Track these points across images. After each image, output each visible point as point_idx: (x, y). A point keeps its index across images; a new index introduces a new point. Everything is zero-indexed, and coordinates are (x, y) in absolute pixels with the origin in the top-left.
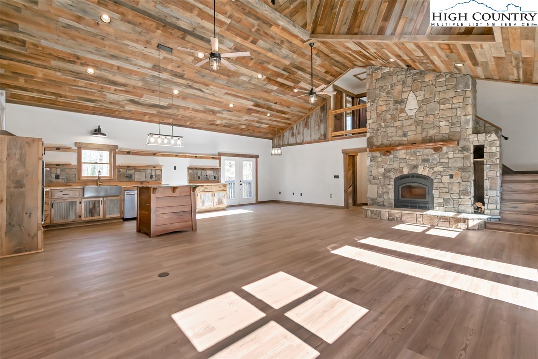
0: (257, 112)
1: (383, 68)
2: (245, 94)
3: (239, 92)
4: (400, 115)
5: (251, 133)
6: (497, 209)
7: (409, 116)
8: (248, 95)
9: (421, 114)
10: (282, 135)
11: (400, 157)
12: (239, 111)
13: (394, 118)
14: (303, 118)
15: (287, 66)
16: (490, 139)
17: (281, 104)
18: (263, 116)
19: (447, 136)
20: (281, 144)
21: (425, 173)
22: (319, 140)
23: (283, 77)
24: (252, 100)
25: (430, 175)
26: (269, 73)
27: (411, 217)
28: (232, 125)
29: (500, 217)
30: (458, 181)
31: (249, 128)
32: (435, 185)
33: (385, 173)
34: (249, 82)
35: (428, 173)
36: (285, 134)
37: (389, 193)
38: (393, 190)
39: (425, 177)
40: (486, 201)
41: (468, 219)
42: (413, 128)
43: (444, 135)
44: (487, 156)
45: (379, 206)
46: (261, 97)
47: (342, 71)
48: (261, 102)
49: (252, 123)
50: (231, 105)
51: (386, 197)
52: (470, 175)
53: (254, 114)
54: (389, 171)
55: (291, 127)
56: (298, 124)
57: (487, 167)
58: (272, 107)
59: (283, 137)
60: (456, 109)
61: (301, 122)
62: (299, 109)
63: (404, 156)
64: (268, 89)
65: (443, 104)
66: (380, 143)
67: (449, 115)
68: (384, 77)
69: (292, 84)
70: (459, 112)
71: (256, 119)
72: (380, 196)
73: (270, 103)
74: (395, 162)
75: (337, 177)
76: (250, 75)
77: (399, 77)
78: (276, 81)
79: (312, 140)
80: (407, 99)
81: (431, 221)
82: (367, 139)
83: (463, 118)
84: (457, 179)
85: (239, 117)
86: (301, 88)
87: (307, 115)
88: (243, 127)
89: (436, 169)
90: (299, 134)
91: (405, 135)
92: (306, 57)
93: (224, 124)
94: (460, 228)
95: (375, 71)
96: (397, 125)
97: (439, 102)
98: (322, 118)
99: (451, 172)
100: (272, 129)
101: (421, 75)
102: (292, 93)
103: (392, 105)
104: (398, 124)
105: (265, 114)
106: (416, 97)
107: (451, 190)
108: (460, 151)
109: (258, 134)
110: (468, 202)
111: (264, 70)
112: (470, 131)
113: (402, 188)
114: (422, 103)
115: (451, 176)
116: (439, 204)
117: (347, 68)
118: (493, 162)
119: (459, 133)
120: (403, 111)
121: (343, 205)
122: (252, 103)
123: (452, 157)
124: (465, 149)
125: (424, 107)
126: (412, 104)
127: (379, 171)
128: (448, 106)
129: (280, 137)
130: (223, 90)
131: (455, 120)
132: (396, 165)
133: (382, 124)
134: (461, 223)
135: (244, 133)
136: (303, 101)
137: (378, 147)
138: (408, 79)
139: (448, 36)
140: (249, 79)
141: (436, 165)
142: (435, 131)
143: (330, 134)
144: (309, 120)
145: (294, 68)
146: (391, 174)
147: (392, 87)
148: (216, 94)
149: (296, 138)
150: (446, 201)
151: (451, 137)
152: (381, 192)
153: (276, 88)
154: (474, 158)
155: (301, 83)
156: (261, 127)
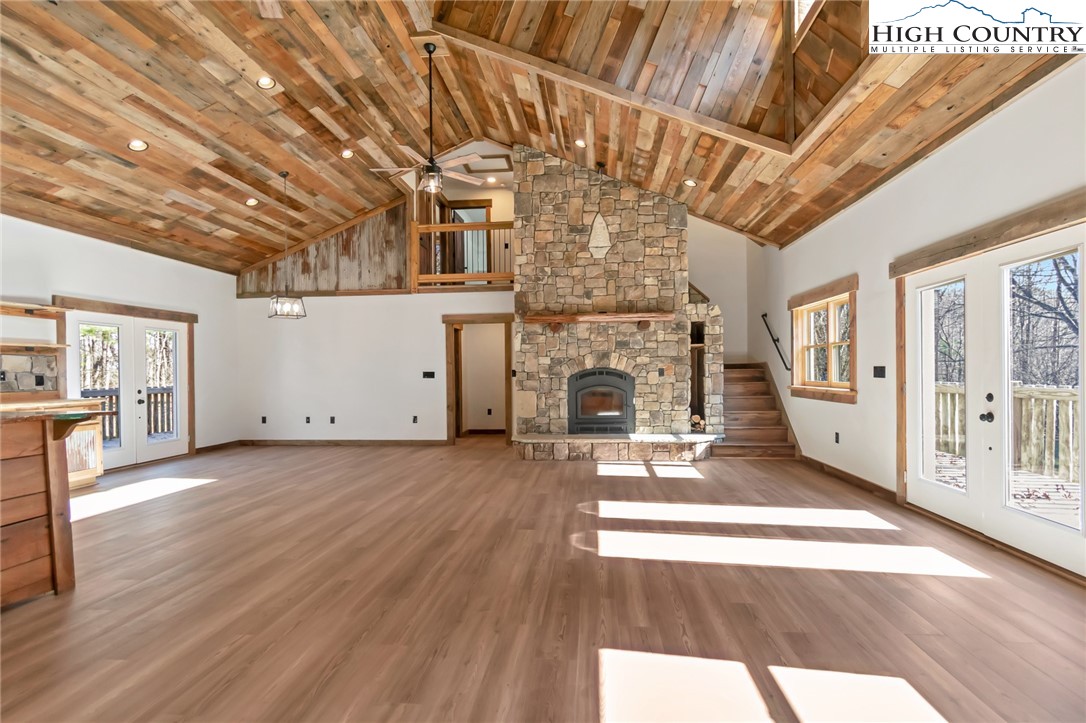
0: (221, 186)
1: (547, 155)
2: (200, 124)
3: (181, 110)
4: (579, 255)
5: (176, 248)
6: (720, 424)
7: (595, 260)
8: (209, 127)
9: (615, 258)
10: (270, 266)
11: (580, 336)
12: (158, 169)
13: (569, 260)
14: (338, 230)
15: (350, 79)
16: (713, 313)
17: (296, 182)
18: (233, 204)
19: (654, 302)
20: (268, 290)
21: (621, 367)
22: (384, 290)
23: (331, 106)
24: (214, 148)
25: (629, 371)
26: (297, 82)
27: (609, 450)
28: (119, 211)
29: (724, 436)
30: (671, 381)
31: (177, 231)
32: (638, 388)
33: (550, 367)
34: (227, 88)
35: (626, 367)
36: (279, 264)
37: (559, 406)
38: (566, 400)
39: (621, 375)
40: (707, 412)
41: (695, 444)
42: (602, 282)
43: (651, 301)
44: (709, 339)
45: (539, 433)
46: (247, 145)
47: (456, 140)
48: (242, 159)
49: (189, 218)
50: (137, 145)
51: (553, 414)
52: (686, 370)
53: (205, 191)
54: (560, 362)
55: (300, 247)
56: (323, 244)
57: (708, 357)
58: (269, 182)
59: (274, 272)
60: (669, 257)
61: (333, 241)
62: (334, 205)
63: (586, 335)
64: (277, 128)
65: (650, 246)
66: (542, 306)
67: (658, 267)
68: (549, 174)
69: (343, 135)
70: (672, 265)
71: (208, 208)
72: (541, 413)
73: (267, 171)
74: (570, 347)
75: (429, 375)
76: (239, 67)
77: (578, 182)
78: (308, 112)
79: (365, 287)
80: (592, 226)
81: (642, 454)
82: (516, 297)
83: (678, 274)
84: (669, 378)
85: (152, 189)
86: (360, 152)
87: (351, 224)
88: (157, 224)
89: (639, 360)
90: (325, 266)
91: (588, 294)
92: (403, 74)
93: (86, 201)
94: (684, 460)
95: (533, 157)
96: (574, 273)
97: (643, 242)
98: (392, 237)
99: (660, 366)
100: (246, 245)
101: (615, 186)
102: (334, 159)
103: (564, 233)
104: (576, 272)
105: (241, 197)
106: (607, 225)
107: (662, 395)
108: (673, 329)
109: (198, 255)
110: (684, 414)
111: (283, 67)
112: (686, 298)
113: (582, 396)
114: (618, 238)
115: (661, 372)
116: (644, 422)
117: (470, 135)
118: (716, 349)
119: (673, 299)
120: (584, 247)
121: (445, 438)
122: (213, 156)
123: (662, 339)
124: (679, 327)
125: (620, 245)
126: (600, 239)
127: (541, 362)
128: (656, 251)
129: (263, 270)
130: (122, 84)
131: (667, 277)
132: (572, 352)
133: (546, 269)
134: (687, 452)
135: (153, 243)
136: (352, 186)
137: (538, 313)
138: (594, 188)
139: (726, 124)
140: (230, 77)
141: (639, 354)
142: (638, 292)
143: (414, 276)
144: (355, 238)
145: (366, 93)
146: (563, 368)
147: (564, 197)
148: (90, 90)
149: (316, 278)
150: (654, 415)
151: (661, 306)
152: (543, 406)
153: (299, 131)
154: (692, 343)
155: (367, 138)
156: (216, 234)
